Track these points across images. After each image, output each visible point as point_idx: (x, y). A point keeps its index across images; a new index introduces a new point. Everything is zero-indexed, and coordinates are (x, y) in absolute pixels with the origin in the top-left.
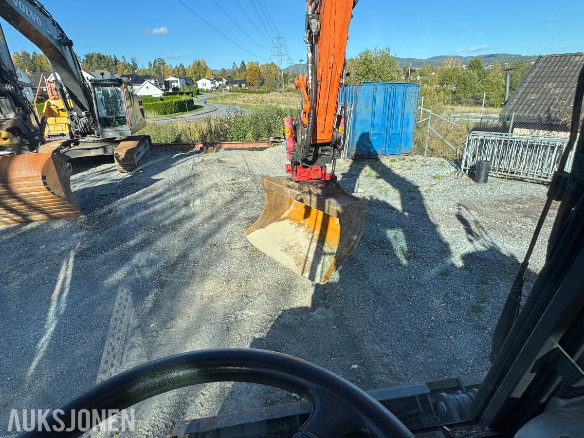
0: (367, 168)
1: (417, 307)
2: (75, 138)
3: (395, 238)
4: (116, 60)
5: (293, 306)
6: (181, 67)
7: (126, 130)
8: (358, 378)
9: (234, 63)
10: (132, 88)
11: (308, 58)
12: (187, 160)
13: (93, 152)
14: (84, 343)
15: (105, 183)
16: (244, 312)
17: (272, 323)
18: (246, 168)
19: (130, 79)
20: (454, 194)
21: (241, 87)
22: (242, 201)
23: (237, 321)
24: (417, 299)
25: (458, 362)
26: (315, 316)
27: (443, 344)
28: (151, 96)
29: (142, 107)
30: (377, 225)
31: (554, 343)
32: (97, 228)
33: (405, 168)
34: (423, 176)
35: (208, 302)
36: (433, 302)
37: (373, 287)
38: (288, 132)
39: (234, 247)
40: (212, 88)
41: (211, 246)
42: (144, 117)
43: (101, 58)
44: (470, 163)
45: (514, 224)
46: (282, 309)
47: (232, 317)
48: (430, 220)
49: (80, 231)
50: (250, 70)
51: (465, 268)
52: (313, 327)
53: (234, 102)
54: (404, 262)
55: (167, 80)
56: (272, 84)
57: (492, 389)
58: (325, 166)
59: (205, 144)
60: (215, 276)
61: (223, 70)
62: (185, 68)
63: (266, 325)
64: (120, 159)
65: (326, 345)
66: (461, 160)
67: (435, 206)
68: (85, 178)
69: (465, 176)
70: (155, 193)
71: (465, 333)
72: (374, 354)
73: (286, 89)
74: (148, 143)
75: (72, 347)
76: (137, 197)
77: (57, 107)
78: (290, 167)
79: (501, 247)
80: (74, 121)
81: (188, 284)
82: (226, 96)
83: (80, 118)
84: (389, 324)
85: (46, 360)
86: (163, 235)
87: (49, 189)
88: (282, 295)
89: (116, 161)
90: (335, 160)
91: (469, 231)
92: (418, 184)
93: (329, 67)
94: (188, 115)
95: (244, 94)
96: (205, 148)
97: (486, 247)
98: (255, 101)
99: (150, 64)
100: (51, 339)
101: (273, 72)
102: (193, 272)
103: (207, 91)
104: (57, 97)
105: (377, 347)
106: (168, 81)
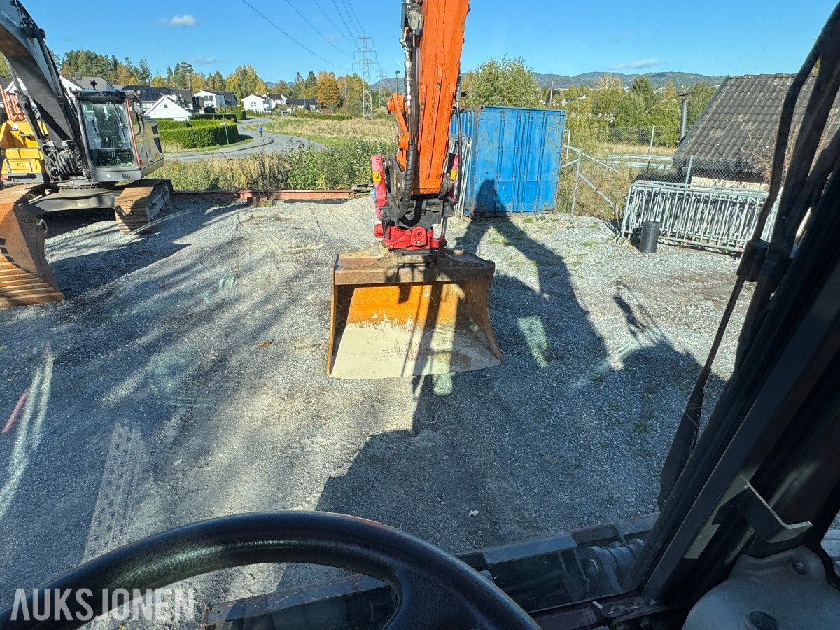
0: (492, 231)
1: (561, 427)
2: (52, 181)
3: (530, 329)
4: (116, 64)
5: (387, 430)
6: (217, 77)
7: (133, 170)
8: (479, 529)
9: (298, 74)
10: (141, 106)
11: (406, 68)
12: (228, 217)
13: (81, 203)
14: (71, 492)
15: (101, 250)
16: (315, 440)
17: (356, 454)
18: (317, 229)
19: (139, 92)
20: (611, 267)
21: (309, 109)
22: (311, 278)
23: (304, 454)
24: (560, 415)
25: (615, 501)
26: (417, 442)
27: (595, 477)
28: (171, 119)
29: (157, 136)
30: (505, 312)
31: (744, 483)
32: (89, 319)
33: (545, 231)
34: (569, 243)
35: (261, 427)
36: (582, 419)
37: (500, 400)
38: (378, 177)
39: (300, 345)
40: (265, 109)
41: (265, 344)
42: (161, 151)
43: (91, 59)
44: (633, 225)
45: (692, 310)
46: (371, 434)
47: (297, 447)
48: (578, 304)
49: (62, 323)
50: (322, 84)
51: (626, 370)
52: (415, 458)
53: (298, 131)
54: (543, 364)
55: (196, 95)
56: (354, 106)
57: (661, 546)
58: (432, 228)
59: (255, 193)
60: (272, 388)
61: (282, 82)
62: (225, 78)
63: (347, 458)
64: (124, 214)
65: (433, 484)
66: (621, 220)
67: (585, 285)
68: (69, 243)
69: (627, 243)
70: (179, 266)
71: (624, 461)
72: (500, 495)
73: (376, 114)
74: (167, 190)
75: (52, 499)
76: (151, 272)
77: (21, 133)
78: (381, 229)
79: (673, 341)
80: (49, 155)
81: (231, 399)
82: (287, 123)
83: (59, 150)
84: (523, 451)
85: (11, 520)
86: (192, 328)
87: (10, 259)
88: (370, 413)
89: (117, 217)
90: (445, 219)
91: (631, 320)
92: (563, 254)
93: (436, 83)
94: (230, 149)
95: (313, 119)
96: (255, 198)
97: (654, 342)
98: (329, 131)
99: (170, 71)
100: (18, 489)
101: (357, 88)
102: (239, 382)
103: (258, 114)
104: (21, 117)
105: (505, 485)
106: (198, 97)
